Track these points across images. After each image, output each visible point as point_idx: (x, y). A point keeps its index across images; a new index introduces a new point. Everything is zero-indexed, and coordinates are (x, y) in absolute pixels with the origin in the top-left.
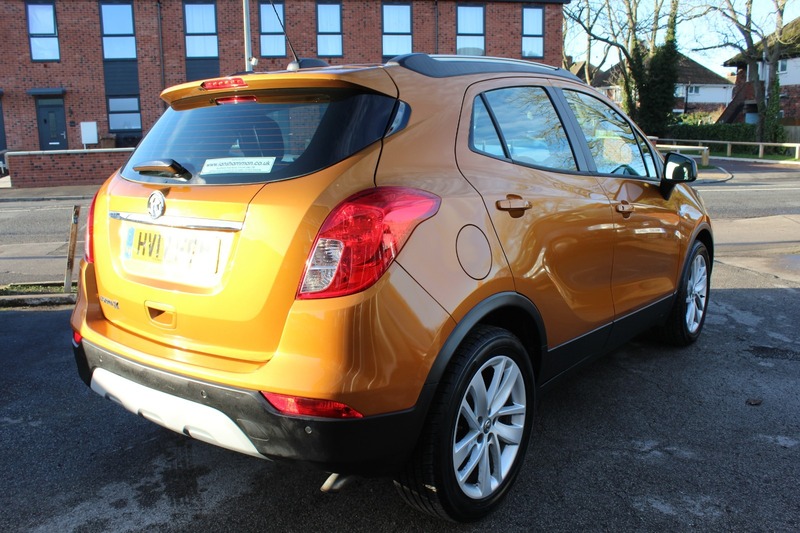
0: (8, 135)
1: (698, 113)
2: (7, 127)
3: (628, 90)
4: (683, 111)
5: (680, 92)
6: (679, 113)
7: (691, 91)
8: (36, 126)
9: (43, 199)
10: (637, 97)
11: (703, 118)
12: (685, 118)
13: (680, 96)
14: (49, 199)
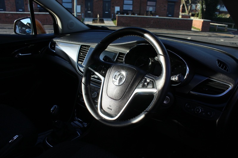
0: (6, 6)
1: (223, 14)
2: (6, 4)
3: (202, 5)
4: (218, 13)
5: (218, 7)
6: (217, 14)
7: (222, 7)
8: (15, 4)
9: (4, 28)
10: (205, 7)
11: (224, 16)
12: (219, 15)
13: (218, 8)
14: (5, 28)
